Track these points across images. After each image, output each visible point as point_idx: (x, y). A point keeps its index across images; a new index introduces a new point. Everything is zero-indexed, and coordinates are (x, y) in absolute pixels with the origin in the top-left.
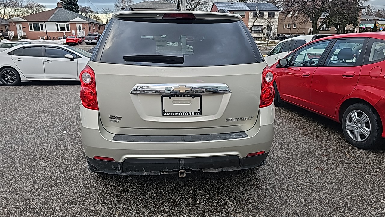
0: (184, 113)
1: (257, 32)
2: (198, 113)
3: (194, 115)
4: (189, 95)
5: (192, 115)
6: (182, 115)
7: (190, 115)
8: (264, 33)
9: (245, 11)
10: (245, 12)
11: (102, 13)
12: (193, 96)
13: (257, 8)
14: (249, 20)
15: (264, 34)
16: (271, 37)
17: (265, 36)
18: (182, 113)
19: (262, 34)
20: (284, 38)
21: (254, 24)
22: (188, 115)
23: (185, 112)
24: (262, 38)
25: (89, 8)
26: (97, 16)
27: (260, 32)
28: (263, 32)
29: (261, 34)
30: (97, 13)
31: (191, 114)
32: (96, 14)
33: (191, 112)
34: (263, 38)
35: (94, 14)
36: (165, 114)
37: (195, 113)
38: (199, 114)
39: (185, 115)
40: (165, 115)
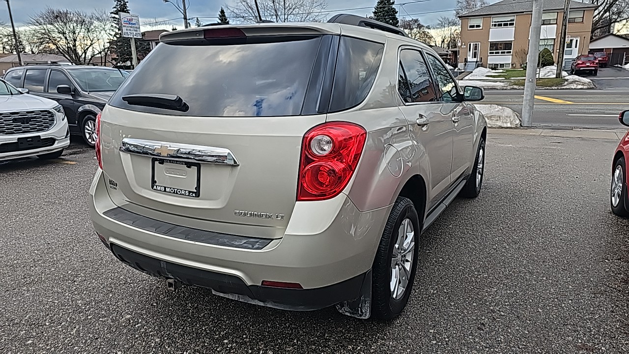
0: (176, 190)
2: (193, 192)
3: (188, 195)
4: (183, 162)
5: (185, 195)
6: (174, 193)
7: (183, 194)
11: (438, 27)
12: (189, 165)
18: (174, 189)
22: (181, 194)
23: (178, 189)
25: (416, 21)
26: (428, 33)
30: (428, 28)
31: (185, 193)
32: (426, 30)
33: (185, 191)
35: (423, 31)
36: (155, 187)
37: (190, 192)
38: (194, 195)
39: (177, 193)
40: (155, 189)
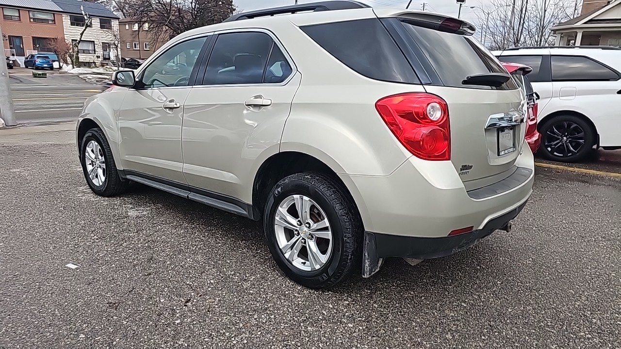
1: (84, 53)
8: (99, 55)
9: (53, 12)
10: (54, 14)
13: (82, 9)
14: (65, 30)
15: (98, 57)
16: (113, 63)
17: (100, 59)
19: (95, 57)
20: (137, 65)
21: (81, 37)
24: (95, 64)
27: (90, 53)
28: (96, 52)
29: (92, 57)
34: (97, 64)
